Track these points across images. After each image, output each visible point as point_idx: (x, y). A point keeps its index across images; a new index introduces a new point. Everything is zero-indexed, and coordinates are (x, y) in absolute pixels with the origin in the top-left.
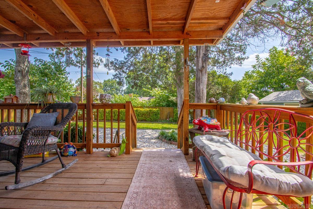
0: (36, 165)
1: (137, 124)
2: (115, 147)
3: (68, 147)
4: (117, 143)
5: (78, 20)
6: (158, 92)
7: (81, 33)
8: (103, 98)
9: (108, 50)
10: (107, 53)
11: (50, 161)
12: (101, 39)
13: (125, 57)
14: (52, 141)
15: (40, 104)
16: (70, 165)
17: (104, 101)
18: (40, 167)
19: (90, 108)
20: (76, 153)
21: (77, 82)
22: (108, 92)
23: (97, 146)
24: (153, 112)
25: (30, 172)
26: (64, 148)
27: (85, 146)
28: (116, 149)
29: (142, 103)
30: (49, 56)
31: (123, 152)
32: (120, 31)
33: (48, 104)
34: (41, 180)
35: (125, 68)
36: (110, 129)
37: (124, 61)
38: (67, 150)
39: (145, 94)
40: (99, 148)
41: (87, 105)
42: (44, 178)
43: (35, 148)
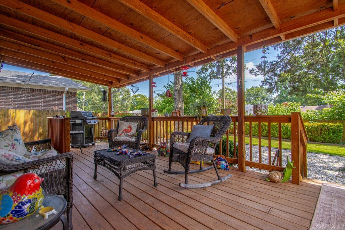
0: (196, 171)
1: (307, 144)
2: (277, 171)
3: (220, 160)
4: (277, 165)
5: (230, 29)
6: (339, 96)
7: (232, 42)
8: (258, 109)
9: (264, 51)
10: (263, 55)
11: (206, 170)
12: (254, 41)
13: (278, 55)
14: (210, 152)
15: (196, 117)
16: (225, 178)
17: (260, 113)
18: (199, 174)
19: (242, 121)
20: (228, 168)
21: (218, 95)
22: (252, 102)
23: (252, 164)
24: (329, 128)
25: (192, 176)
26: (217, 160)
27: (236, 162)
28: (277, 173)
29: (306, 114)
30: (197, 73)
31: (288, 180)
32: (280, 24)
33: (202, 117)
34: (202, 186)
35: (278, 69)
36: (258, 147)
37: (276, 61)
38: (219, 163)
39: (309, 101)
40: (253, 167)
41: (238, 118)
42: (204, 184)
43: (198, 156)
